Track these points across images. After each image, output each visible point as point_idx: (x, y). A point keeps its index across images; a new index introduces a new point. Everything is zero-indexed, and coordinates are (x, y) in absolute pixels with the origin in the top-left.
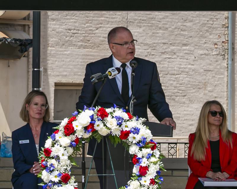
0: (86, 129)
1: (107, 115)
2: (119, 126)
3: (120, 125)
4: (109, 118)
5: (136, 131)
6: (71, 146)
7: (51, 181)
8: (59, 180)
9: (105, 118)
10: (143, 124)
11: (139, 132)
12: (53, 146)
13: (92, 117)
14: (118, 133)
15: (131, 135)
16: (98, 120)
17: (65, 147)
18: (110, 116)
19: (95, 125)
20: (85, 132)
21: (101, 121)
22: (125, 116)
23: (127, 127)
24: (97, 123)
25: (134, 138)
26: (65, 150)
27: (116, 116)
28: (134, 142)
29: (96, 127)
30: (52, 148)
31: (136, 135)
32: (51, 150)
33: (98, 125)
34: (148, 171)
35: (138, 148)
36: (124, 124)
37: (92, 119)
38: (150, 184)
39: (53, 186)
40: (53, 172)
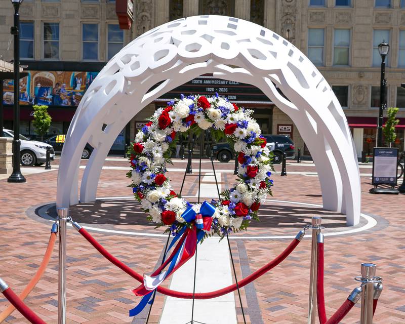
0: (185, 121)
1: (209, 105)
2: (223, 118)
3: (225, 117)
4: (212, 110)
5: (244, 125)
6: (166, 141)
7: (142, 183)
8: (152, 183)
9: (207, 109)
10: (250, 117)
11: (247, 125)
12: (145, 140)
13: (191, 107)
14: (223, 128)
15: (238, 130)
16: (199, 111)
17: (159, 142)
18: (212, 106)
19: (195, 117)
20: (183, 125)
21: (203, 111)
22: (229, 106)
23: (232, 119)
24: (197, 115)
25: (241, 133)
26: (160, 145)
27: (220, 107)
28: (241, 137)
29: (196, 120)
30: (145, 143)
31: (244, 130)
32: (143, 145)
33: (199, 117)
34: (258, 172)
35: (246, 144)
36: (229, 116)
37: (192, 110)
38: (260, 187)
39: (145, 189)
40: (145, 172)
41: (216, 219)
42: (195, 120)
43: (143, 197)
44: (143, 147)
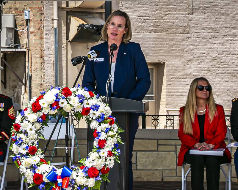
0: (52, 106)
1: (70, 94)
3: (81, 102)
4: (72, 97)
5: (96, 107)
6: (38, 121)
7: (19, 154)
8: (27, 153)
9: (69, 97)
10: (102, 102)
11: (98, 108)
13: (57, 96)
14: (80, 110)
15: (92, 111)
16: (63, 98)
17: (33, 123)
18: (73, 94)
19: (59, 103)
20: (51, 109)
21: (65, 99)
22: (87, 94)
23: (88, 104)
24: (62, 101)
25: (94, 114)
26: (33, 125)
27: (78, 95)
28: (94, 118)
30: (21, 123)
31: (95, 112)
32: (20, 125)
33: (63, 103)
34: (106, 144)
35: (98, 123)
36: (85, 101)
37: (57, 98)
38: (107, 155)
39: (22, 158)
40: (21, 145)
41: (73, 179)
42: (59, 105)
43: (20, 163)
44: (20, 126)
